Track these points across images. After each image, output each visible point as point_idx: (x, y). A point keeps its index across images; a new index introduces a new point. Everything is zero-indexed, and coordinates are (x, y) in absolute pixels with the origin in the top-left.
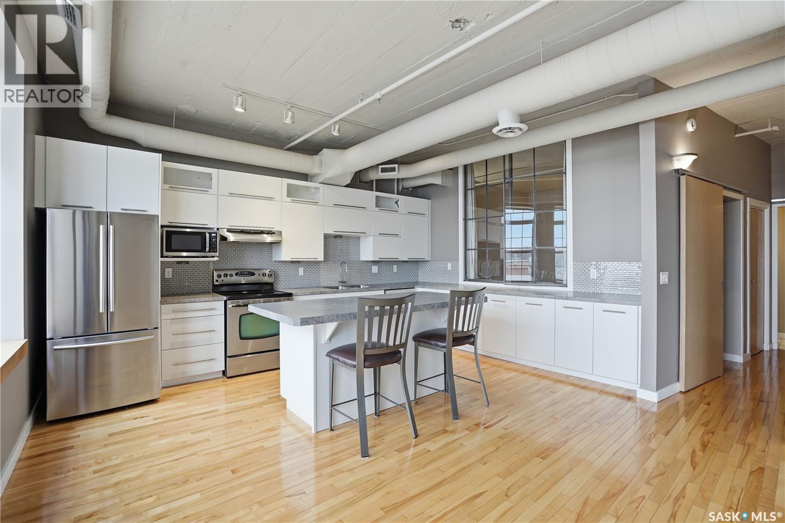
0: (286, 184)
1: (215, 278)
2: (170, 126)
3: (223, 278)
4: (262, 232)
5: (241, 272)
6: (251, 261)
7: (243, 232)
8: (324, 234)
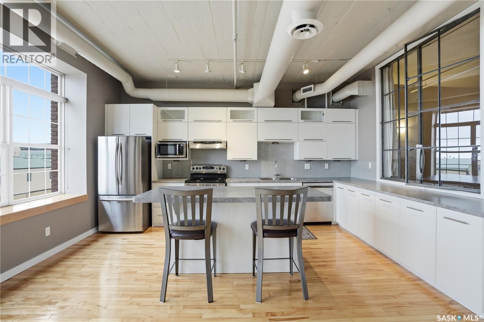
0: (230, 111)
1: (192, 170)
2: (165, 87)
3: (195, 170)
4: (214, 142)
5: (206, 167)
6: (214, 160)
7: (202, 142)
8: (258, 141)
